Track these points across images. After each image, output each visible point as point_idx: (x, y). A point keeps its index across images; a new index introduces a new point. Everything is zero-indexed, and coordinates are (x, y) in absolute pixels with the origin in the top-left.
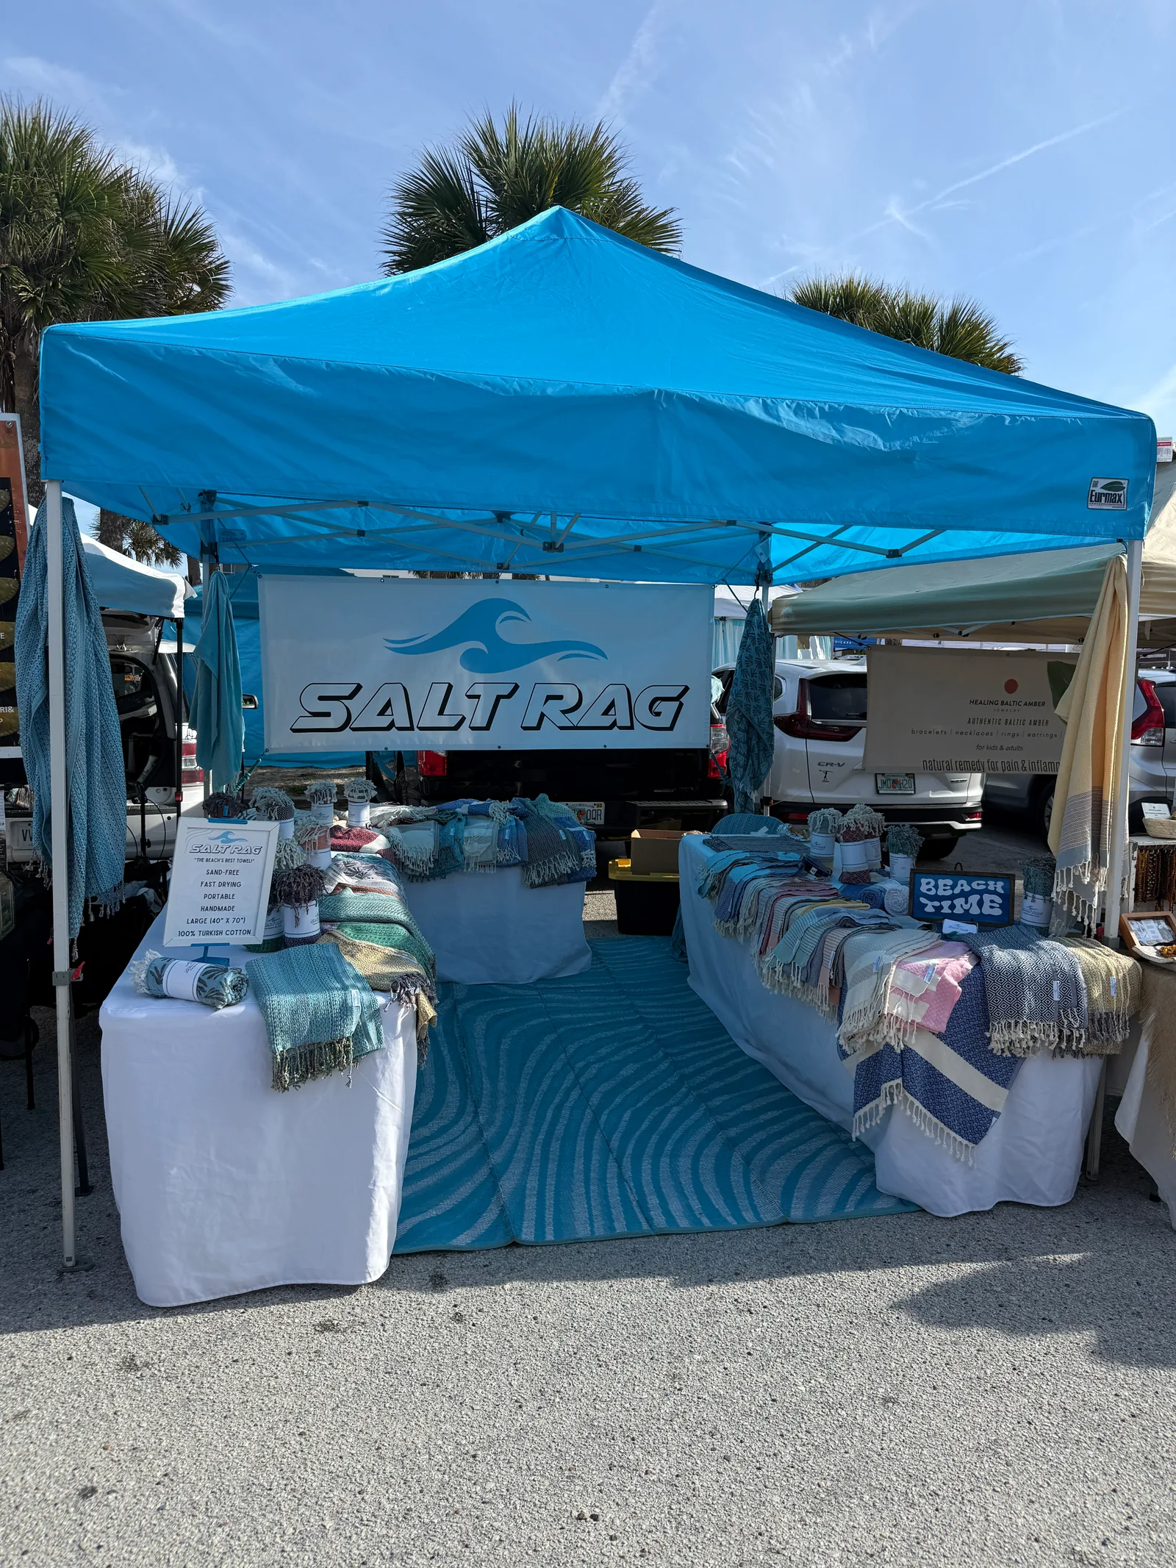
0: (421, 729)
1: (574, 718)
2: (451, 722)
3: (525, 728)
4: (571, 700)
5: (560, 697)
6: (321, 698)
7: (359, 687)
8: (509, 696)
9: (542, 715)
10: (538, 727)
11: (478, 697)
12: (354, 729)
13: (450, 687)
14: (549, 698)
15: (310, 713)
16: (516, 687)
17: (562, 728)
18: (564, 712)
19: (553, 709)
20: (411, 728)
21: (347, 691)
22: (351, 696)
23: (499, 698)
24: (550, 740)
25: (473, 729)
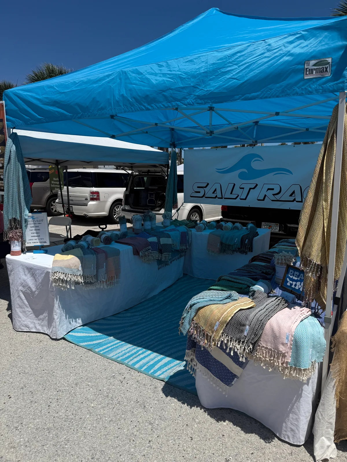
0: (225, 198)
1: (278, 197)
2: (235, 197)
3: (258, 200)
4: (276, 191)
5: (273, 189)
6: (198, 187)
7: (208, 184)
8: (254, 188)
9: (265, 196)
10: (263, 200)
11: (243, 188)
12: (206, 197)
13: (234, 185)
14: (269, 189)
15: (195, 191)
16: (257, 185)
17: (273, 201)
18: (274, 195)
19: (270, 193)
20: (222, 198)
21: (205, 185)
22: (206, 187)
23: (250, 189)
24: (268, 204)
25: (241, 199)
